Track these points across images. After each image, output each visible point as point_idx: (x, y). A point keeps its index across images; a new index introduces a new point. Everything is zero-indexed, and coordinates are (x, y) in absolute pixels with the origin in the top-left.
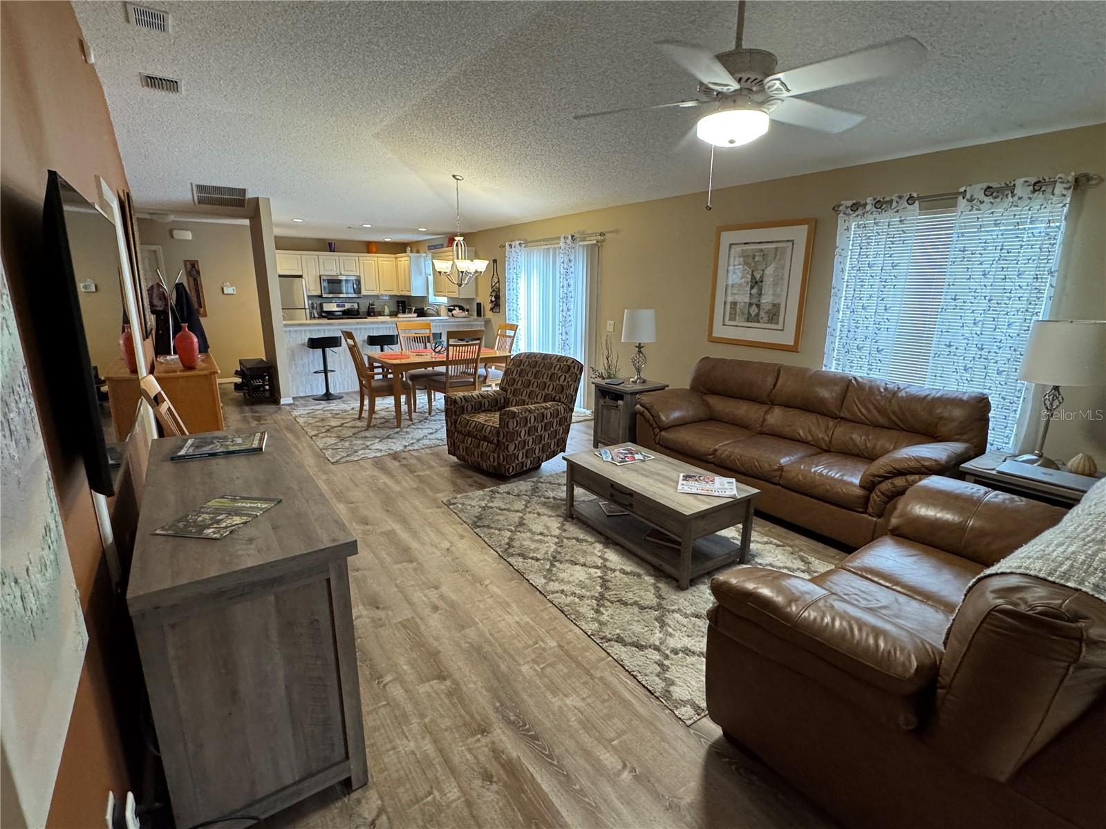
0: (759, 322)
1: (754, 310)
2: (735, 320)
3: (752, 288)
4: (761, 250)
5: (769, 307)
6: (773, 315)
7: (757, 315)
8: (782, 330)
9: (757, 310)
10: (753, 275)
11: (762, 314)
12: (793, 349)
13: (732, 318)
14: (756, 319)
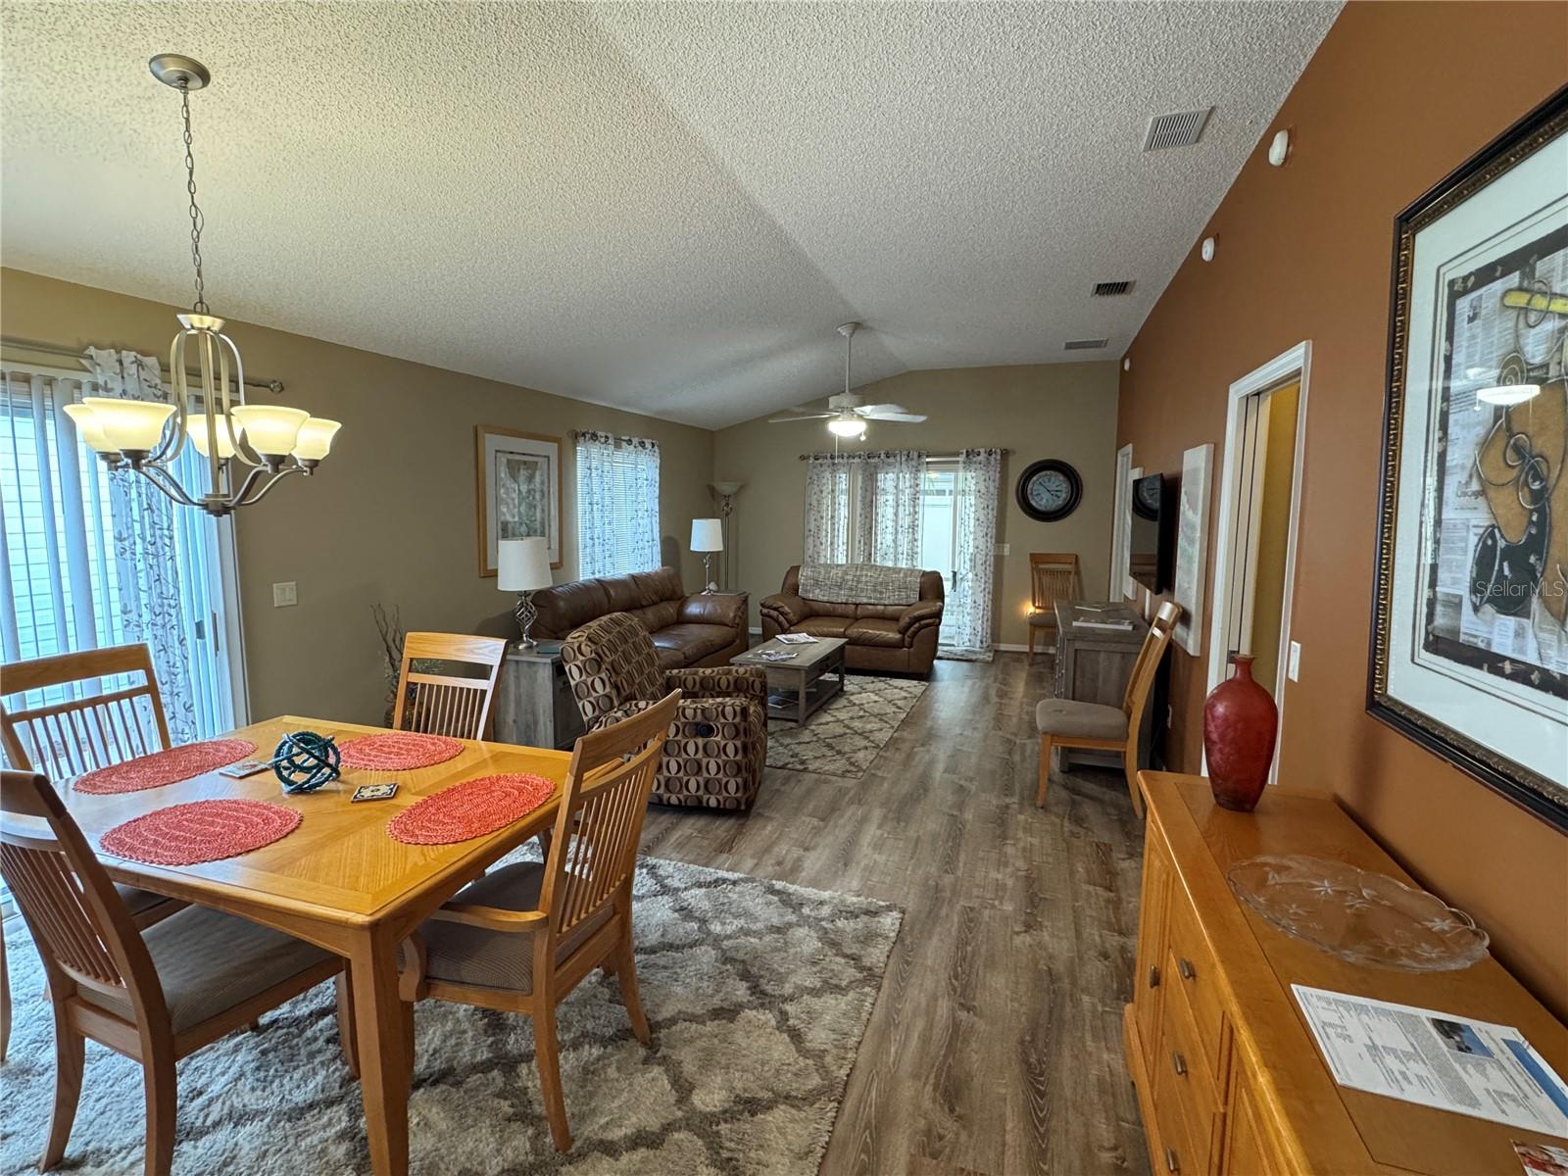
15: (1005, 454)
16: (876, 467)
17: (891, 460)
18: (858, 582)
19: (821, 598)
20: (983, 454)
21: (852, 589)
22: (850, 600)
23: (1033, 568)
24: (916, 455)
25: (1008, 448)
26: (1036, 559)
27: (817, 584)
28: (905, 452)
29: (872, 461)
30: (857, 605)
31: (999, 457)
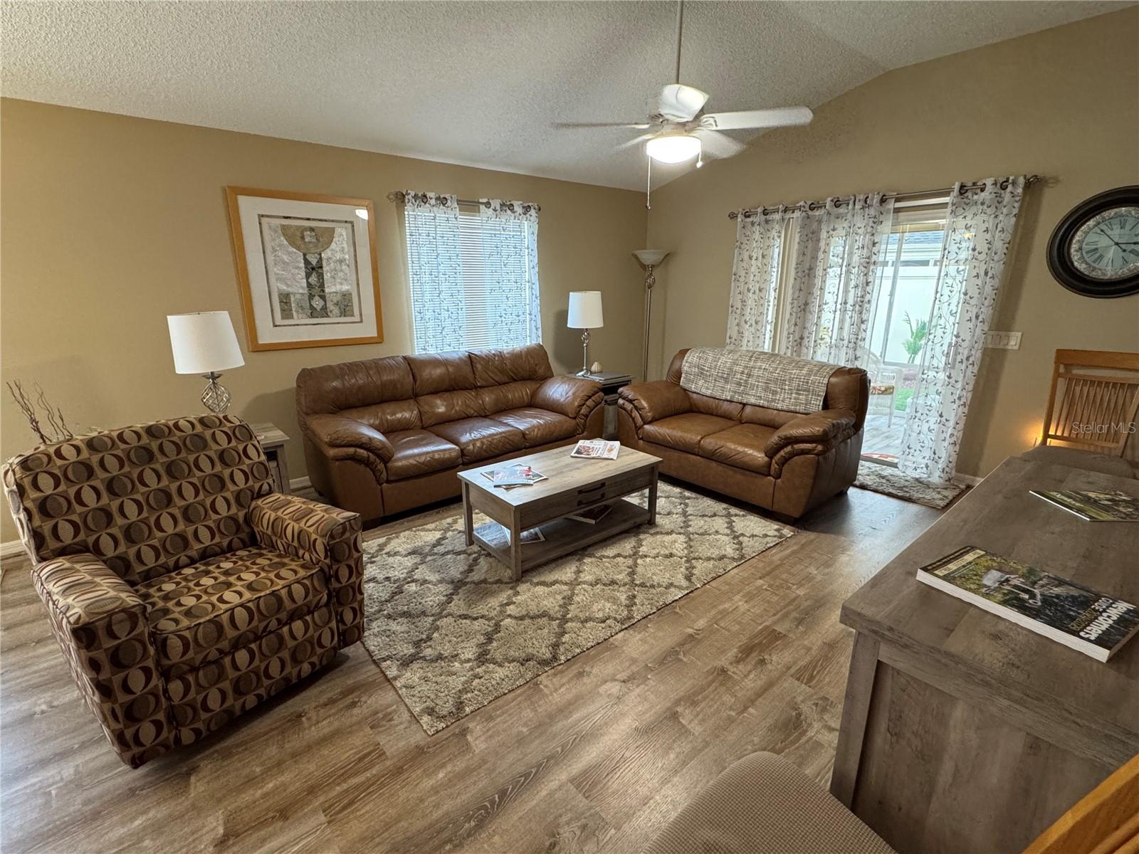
0: (328, 316)
1: (317, 303)
2: (291, 317)
3: (308, 276)
4: (312, 229)
5: (339, 297)
6: (345, 306)
7: (324, 308)
8: (361, 322)
9: (322, 303)
10: (305, 259)
11: (330, 306)
12: (379, 340)
13: (287, 313)
14: (324, 312)
15: (1034, 185)
16: (820, 222)
17: (842, 210)
18: (749, 375)
19: (704, 391)
20: (989, 188)
21: (739, 384)
22: (737, 398)
23: (1057, 375)
24: (877, 199)
25: (1040, 173)
26: (1066, 359)
27: (701, 373)
28: (862, 197)
29: (817, 213)
30: (744, 405)
31: (1020, 190)
